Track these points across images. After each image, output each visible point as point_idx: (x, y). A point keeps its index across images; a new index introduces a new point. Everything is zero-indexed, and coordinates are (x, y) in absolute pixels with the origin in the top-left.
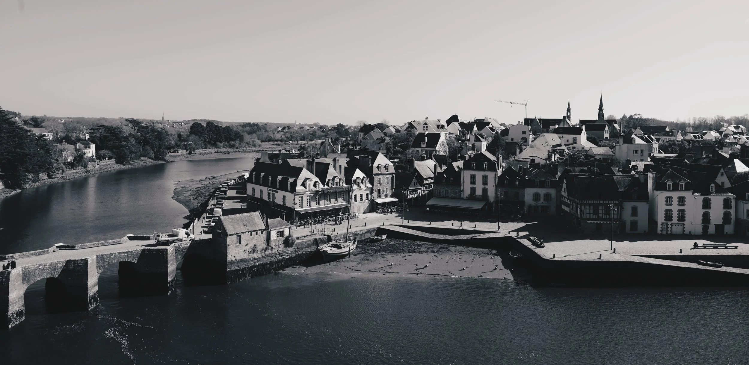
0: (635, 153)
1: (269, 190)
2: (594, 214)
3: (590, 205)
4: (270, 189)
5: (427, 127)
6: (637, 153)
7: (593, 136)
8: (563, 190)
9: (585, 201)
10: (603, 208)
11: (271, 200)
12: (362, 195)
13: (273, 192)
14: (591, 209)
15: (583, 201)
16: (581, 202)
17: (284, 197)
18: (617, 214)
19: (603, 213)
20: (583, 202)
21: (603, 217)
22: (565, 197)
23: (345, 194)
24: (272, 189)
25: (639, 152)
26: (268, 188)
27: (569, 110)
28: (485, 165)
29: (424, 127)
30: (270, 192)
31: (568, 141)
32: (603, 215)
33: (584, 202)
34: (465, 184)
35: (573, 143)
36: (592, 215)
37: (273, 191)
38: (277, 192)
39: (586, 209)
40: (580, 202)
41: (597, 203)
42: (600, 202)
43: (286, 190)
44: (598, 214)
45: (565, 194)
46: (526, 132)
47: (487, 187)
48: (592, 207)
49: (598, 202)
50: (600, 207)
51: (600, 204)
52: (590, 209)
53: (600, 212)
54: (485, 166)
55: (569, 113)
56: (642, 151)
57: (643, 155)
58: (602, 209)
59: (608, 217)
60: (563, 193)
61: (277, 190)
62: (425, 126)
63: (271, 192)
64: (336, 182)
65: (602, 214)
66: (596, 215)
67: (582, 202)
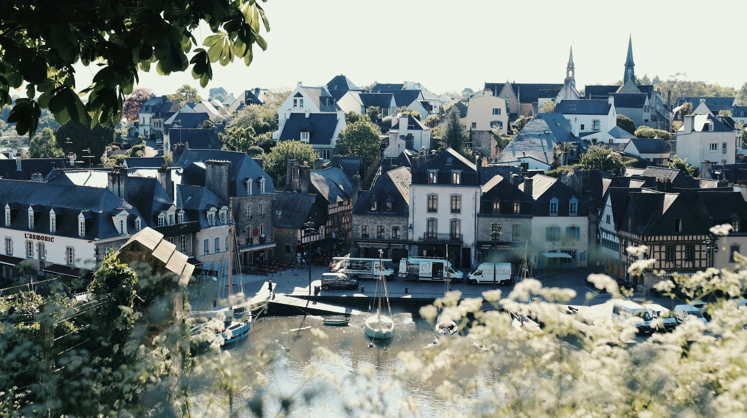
0: (713, 149)
1: (28, 236)
2: (666, 260)
3: (661, 243)
4: (32, 233)
5: (302, 101)
6: (716, 149)
7: (626, 118)
8: (604, 218)
9: (653, 237)
10: (684, 249)
11: (36, 256)
12: (217, 239)
13: (41, 241)
14: (663, 252)
15: (649, 238)
16: (645, 240)
17: (70, 250)
18: (706, 259)
19: (683, 258)
20: (649, 240)
21: (683, 267)
22: (607, 232)
23: (187, 240)
24: (36, 234)
25: (720, 147)
26: (27, 233)
27: (571, 67)
28: (455, 175)
29: (295, 101)
30: (32, 240)
31: (582, 127)
32: (683, 262)
33: (651, 239)
34: (416, 212)
35: (592, 131)
36: (663, 263)
37: (38, 238)
38: (51, 240)
39: (654, 252)
40: (643, 239)
41: (674, 241)
42: (678, 238)
43: (74, 234)
44: (674, 260)
45: (611, 227)
46: (500, 109)
47: (458, 216)
48: (663, 248)
49: (675, 238)
50: (678, 248)
51: (678, 242)
52: (660, 252)
53: (678, 256)
54: (457, 178)
55: (571, 72)
56: (724, 145)
57: (725, 153)
58: (681, 251)
59: (691, 266)
60: (603, 224)
61: (51, 236)
62: (298, 99)
63: (35, 242)
64: (171, 216)
65: (681, 260)
66: (671, 263)
67: (647, 239)
